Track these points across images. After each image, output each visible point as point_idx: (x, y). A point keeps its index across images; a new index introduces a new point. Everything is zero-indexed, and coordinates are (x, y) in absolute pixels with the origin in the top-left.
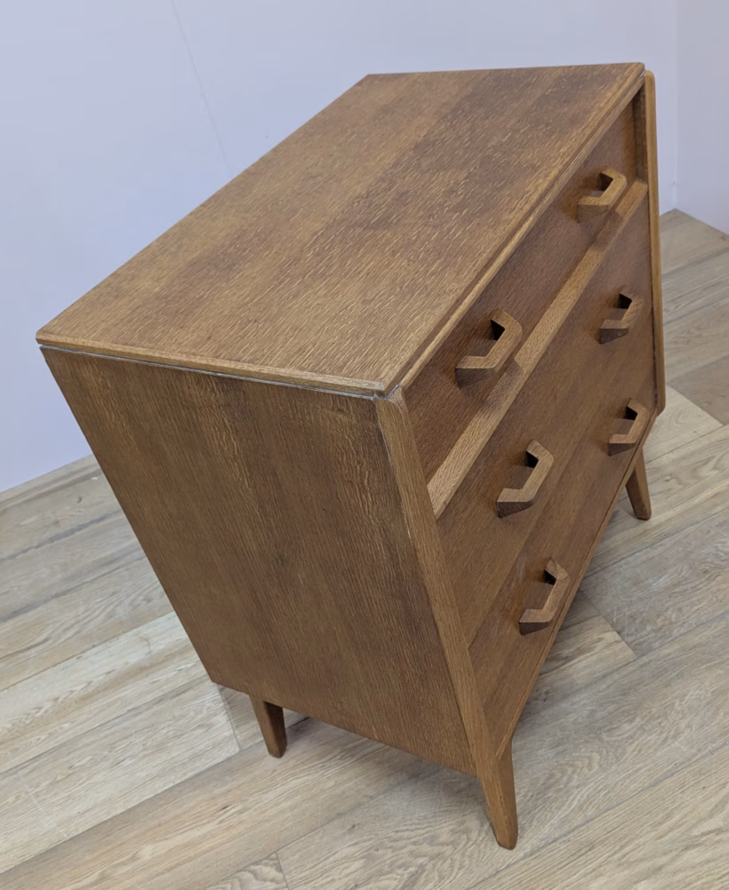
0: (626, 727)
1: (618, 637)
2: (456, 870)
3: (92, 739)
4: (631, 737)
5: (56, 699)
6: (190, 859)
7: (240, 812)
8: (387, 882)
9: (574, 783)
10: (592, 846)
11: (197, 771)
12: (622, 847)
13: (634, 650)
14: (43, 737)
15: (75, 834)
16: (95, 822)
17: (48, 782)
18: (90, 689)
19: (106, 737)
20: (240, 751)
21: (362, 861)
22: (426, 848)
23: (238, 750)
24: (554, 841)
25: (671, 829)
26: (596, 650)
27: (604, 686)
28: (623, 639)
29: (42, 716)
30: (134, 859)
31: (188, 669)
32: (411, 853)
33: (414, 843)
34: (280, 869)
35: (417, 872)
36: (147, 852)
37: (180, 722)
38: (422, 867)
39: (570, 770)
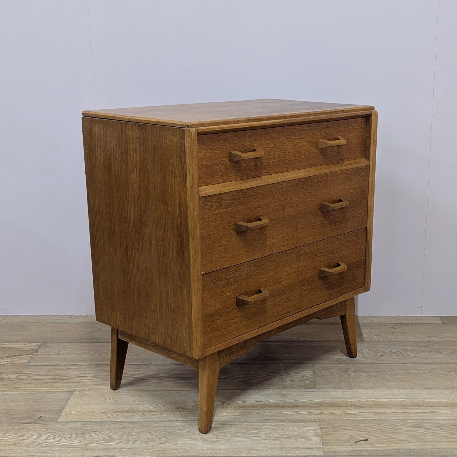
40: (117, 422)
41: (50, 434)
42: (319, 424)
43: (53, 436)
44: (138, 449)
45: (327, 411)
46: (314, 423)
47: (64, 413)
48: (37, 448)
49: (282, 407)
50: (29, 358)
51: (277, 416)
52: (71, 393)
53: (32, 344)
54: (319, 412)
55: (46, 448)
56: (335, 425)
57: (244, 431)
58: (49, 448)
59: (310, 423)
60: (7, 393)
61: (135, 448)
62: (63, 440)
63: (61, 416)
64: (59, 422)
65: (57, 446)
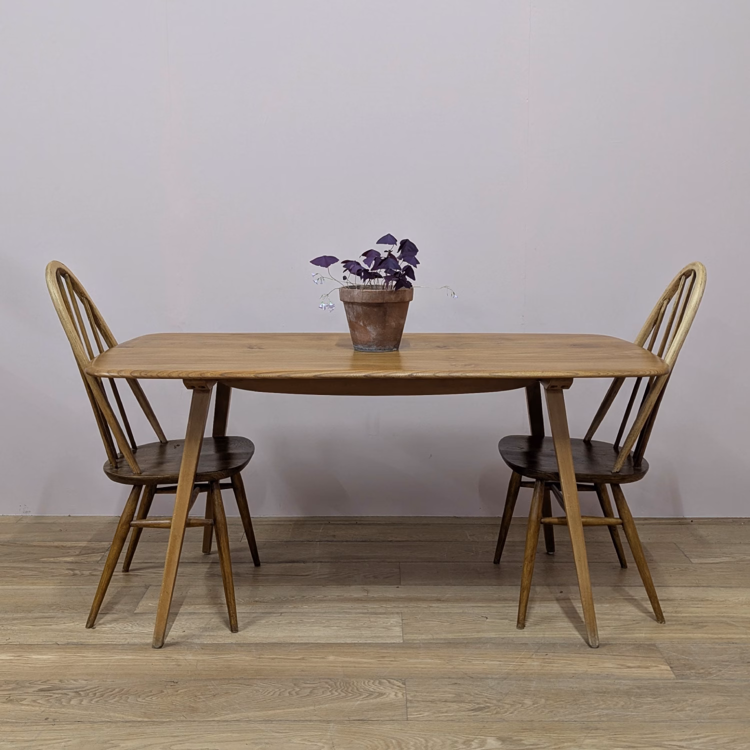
0: (649, 699)
1: (669, 669)
2: (508, 713)
3: (317, 615)
4: (650, 703)
5: (304, 597)
6: (355, 667)
7: (392, 661)
8: (465, 705)
9: (601, 707)
10: (597, 729)
11: (374, 642)
12: (615, 735)
13: (676, 676)
14: (290, 607)
15: (293, 642)
16: (308, 642)
17: (286, 622)
18: (325, 598)
19: (327, 616)
20: (404, 643)
21: (454, 695)
22: (495, 702)
23: (402, 641)
24: (575, 721)
25: (650, 738)
26: (651, 669)
27: (647, 682)
28: (672, 671)
29: (293, 600)
30: (323, 658)
31: (386, 607)
32: (485, 701)
33: (488, 698)
34: (405, 684)
35: (484, 707)
36: (331, 658)
37: (372, 624)
38: (489, 707)
39: (601, 703)
40: (195, 613)
41: (128, 623)
42: (400, 615)
43: (131, 625)
44: (216, 636)
45: (411, 604)
46: (396, 615)
47: (141, 605)
48: (116, 635)
49: (364, 601)
50: (102, 556)
51: (358, 609)
52: (147, 587)
53: (104, 543)
54: (401, 606)
55: (125, 635)
56: (417, 617)
57: (324, 621)
58: (128, 635)
59: (392, 616)
60: (81, 587)
61: (214, 636)
62: (141, 629)
63: (138, 608)
64: (136, 614)
65: (136, 633)
